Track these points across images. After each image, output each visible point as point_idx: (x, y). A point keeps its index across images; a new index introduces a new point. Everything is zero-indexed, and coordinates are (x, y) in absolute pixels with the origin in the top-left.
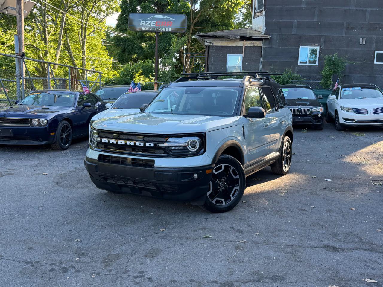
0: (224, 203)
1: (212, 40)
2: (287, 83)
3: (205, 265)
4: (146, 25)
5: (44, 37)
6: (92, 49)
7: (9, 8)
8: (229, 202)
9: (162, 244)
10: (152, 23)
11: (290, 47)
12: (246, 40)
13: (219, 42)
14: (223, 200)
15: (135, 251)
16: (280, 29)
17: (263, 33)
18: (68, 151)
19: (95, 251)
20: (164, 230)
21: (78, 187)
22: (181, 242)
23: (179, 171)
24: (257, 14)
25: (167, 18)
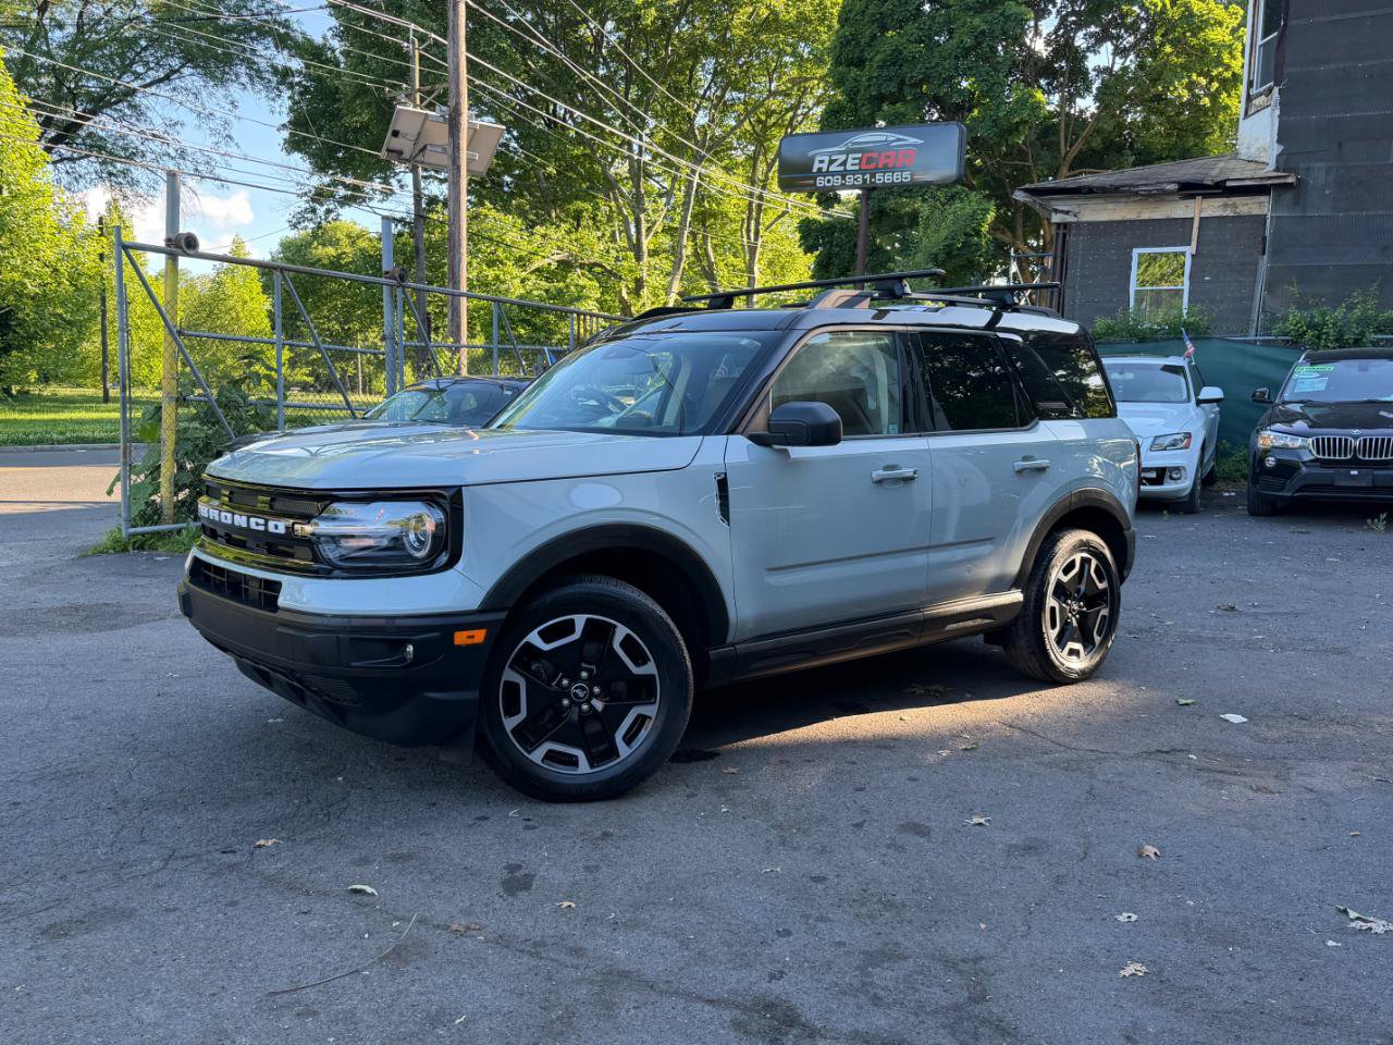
0: (584, 766)
1: (1078, 202)
2: (1357, 342)
4: (832, 169)
7: (429, 148)
8: (609, 768)
10: (850, 161)
12: (1205, 196)
13: (1104, 210)
14: (579, 753)
16: (1340, 145)
17: (1272, 165)
20: (270, 842)
23: (343, 629)
24: (1256, 102)
25: (899, 140)
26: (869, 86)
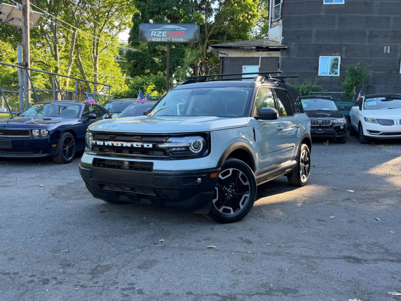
0: (232, 213)
1: (226, 51)
2: (307, 94)
3: (206, 277)
4: (157, 36)
5: (54, 54)
6: (105, 65)
7: (15, 19)
8: (238, 212)
9: (159, 255)
10: (163, 34)
11: (309, 57)
12: (263, 51)
13: (234, 54)
14: (231, 209)
15: (127, 262)
16: (298, 38)
17: (281, 43)
18: (71, 164)
19: (83, 262)
20: (163, 240)
21: (75, 198)
22: (181, 253)
23: (180, 175)
24: (274, 24)
25: (179, 28)
26: (149, 8)
